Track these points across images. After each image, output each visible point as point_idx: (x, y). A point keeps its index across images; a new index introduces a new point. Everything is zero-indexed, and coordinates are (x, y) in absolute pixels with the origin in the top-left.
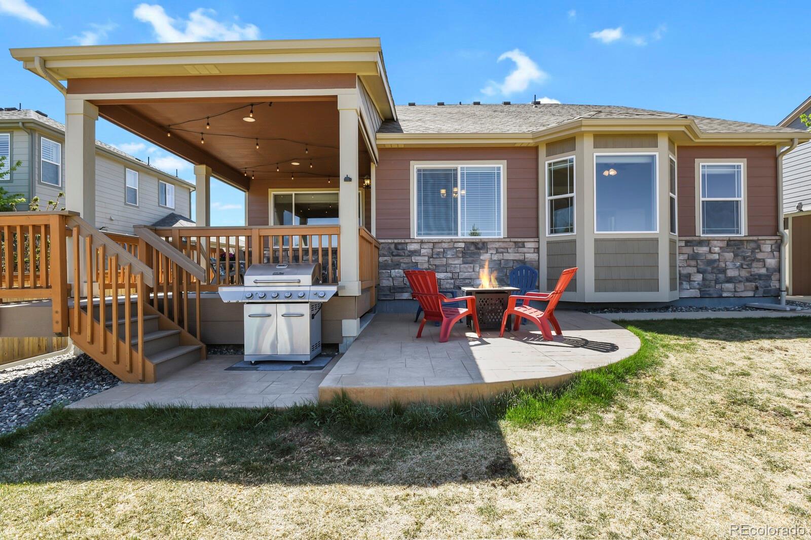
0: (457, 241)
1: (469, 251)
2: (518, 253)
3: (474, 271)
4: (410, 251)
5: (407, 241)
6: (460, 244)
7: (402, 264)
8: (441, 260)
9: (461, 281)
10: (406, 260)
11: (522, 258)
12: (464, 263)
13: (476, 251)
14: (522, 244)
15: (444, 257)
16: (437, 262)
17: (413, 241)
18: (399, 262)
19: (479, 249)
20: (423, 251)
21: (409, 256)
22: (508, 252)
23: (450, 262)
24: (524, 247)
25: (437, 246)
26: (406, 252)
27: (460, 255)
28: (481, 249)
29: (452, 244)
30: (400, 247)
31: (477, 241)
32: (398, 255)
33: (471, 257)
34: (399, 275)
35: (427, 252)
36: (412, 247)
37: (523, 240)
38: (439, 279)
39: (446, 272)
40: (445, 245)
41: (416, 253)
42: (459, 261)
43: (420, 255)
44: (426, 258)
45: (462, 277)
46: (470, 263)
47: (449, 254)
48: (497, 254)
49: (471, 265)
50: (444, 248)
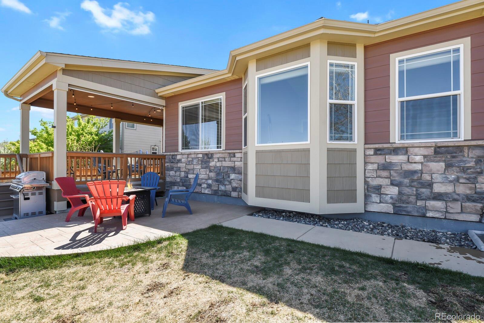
0: (197, 153)
1: (204, 160)
2: (230, 161)
3: (206, 174)
4: (177, 160)
5: (176, 153)
6: (200, 155)
7: (174, 168)
8: (191, 166)
9: (200, 181)
10: (176, 165)
11: (233, 165)
12: (202, 168)
13: (208, 159)
14: (233, 155)
15: (192, 164)
16: (189, 167)
17: (179, 153)
18: (173, 166)
19: (209, 158)
20: (183, 160)
21: (177, 163)
22: (225, 161)
23: (195, 167)
24: (234, 156)
25: (190, 156)
26: (176, 160)
27: (200, 163)
28: (211, 159)
29: (196, 155)
30: (173, 157)
31: (207, 153)
32: (172, 162)
33: (205, 164)
34: (173, 175)
35: (184, 160)
36: (179, 157)
37: (234, 151)
38: (190, 178)
39: (193, 174)
40: (193, 156)
41: (179, 161)
42: (199, 167)
43: (181, 163)
44: (184, 164)
45: (200, 178)
46: (205, 168)
47: (195, 162)
48: (219, 162)
49: (205, 170)
50: (192, 158)
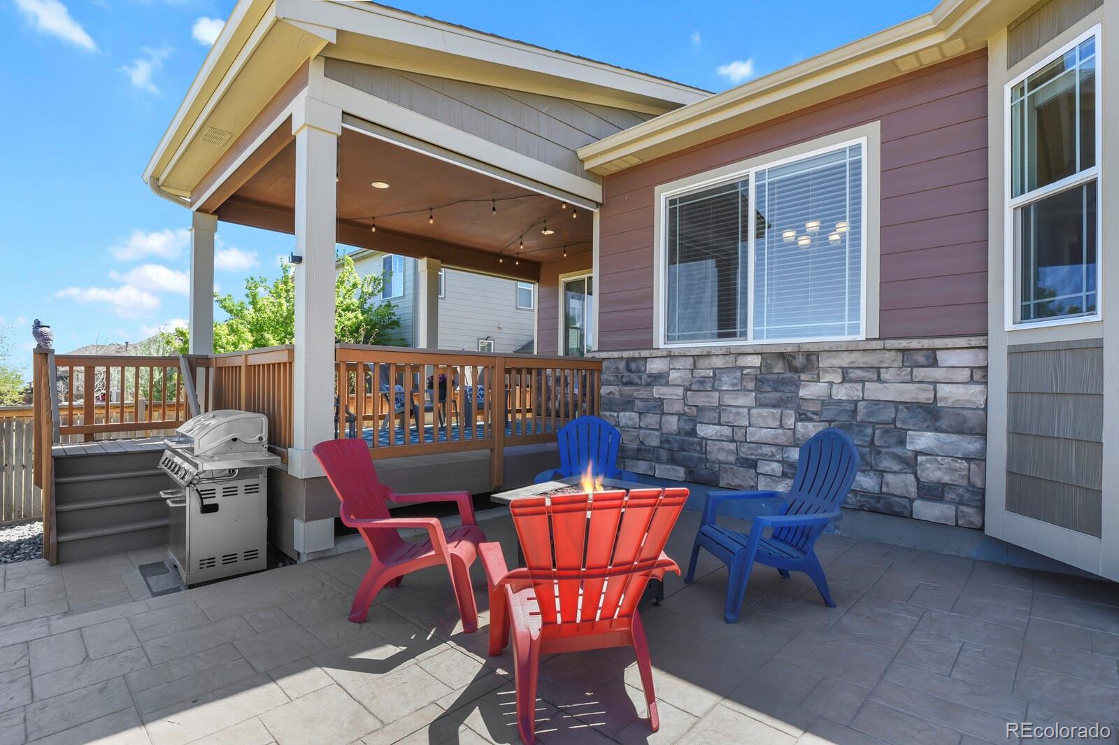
0: (740, 351)
1: (769, 377)
2: (912, 382)
3: (781, 426)
4: (650, 376)
5: (644, 353)
6: (749, 358)
7: (637, 402)
8: (708, 396)
9: (750, 449)
10: (643, 393)
11: (924, 396)
12: (760, 405)
13: (788, 375)
14: (927, 358)
15: (714, 389)
16: (701, 400)
17: (655, 353)
18: (632, 395)
19: (796, 370)
20: (673, 375)
21: (648, 384)
22: (879, 380)
23: (728, 400)
24: (934, 363)
25: (703, 363)
26: (644, 377)
27: (751, 385)
28: (804, 372)
29: (732, 358)
30: (633, 366)
31: (789, 349)
32: (629, 383)
33: (775, 390)
34: (631, 422)
35: (680, 377)
36: (655, 366)
37: (938, 343)
38: (703, 438)
39: (719, 424)
40: (718, 362)
41: (659, 378)
42: (748, 400)
43: (667, 384)
44: (680, 391)
45: (753, 440)
46: (774, 406)
47: (726, 382)
48: (847, 385)
49: (774, 411)
50: (714, 370)
